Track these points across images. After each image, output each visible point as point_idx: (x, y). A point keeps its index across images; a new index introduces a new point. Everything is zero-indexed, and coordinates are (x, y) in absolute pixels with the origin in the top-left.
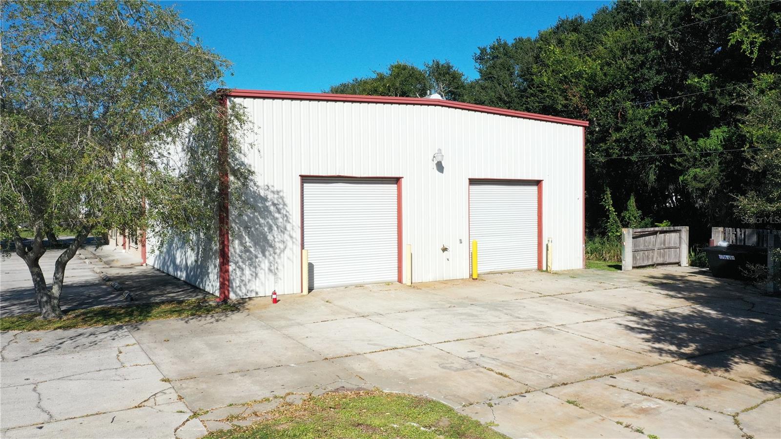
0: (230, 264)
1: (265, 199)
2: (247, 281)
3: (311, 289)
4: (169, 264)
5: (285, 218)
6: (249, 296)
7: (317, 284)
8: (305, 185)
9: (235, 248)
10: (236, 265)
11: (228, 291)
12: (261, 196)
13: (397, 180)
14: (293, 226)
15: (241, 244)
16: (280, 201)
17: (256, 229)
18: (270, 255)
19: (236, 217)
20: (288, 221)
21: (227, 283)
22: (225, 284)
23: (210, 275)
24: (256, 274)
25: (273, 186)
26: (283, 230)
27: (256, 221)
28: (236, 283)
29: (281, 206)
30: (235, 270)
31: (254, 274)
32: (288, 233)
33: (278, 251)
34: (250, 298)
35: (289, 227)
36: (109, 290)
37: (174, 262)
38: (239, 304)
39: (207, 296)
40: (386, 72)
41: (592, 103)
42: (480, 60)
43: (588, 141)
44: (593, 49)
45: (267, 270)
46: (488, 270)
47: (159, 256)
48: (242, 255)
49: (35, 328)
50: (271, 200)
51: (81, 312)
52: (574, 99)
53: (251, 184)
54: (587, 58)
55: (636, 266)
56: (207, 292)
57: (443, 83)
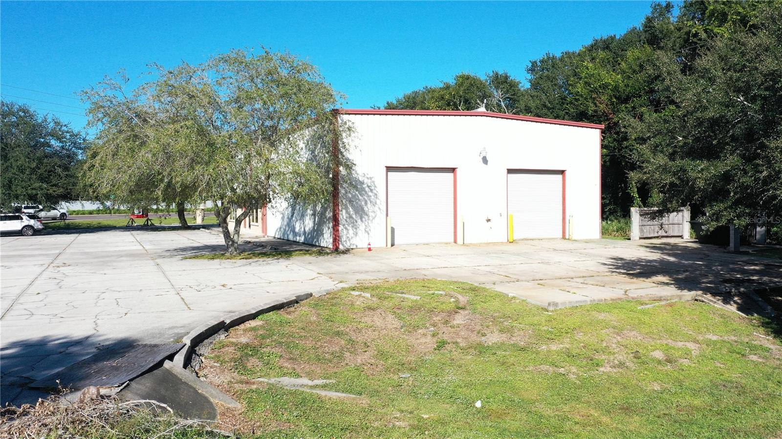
0: (340, 225)
1: (362, 183)
2: (350, 237)
3: (393, 245)
4: (289, 233)
5: (375, 196)
6: (352, 248)
7: (396, 242)
8: (389, 173)
9: (343, 215)
10: (343, 226)
11: (339, 244)
12: (359, 180)
13: (453, 170)
14: (381, 201)
15: (347, 212)
16: (373, 184)
17: (357, 203)
18: (366, 221)
19: (344, 194)
20: (377, 198)
21: (338, 238)
22: (336, 239)
23: (325, 235)
24: (357, 233)
25: (367, 174)
26: (375, 204)
27: (357, 197)
28: (344, 239)
29: (373, 188)
30: (343, 229)
31: (355, 233)
32: (378, 206)
33: (371, 218)
34: (352, 249)
35: (378, 202)
36: (254, 246)
37: (293, 231)
38: (346, 251)
39: (323, 249)
40: (452, 81)
41: (616, 109)
42: (532, 71)
43: (615, 140)
44: (619, 64)
45: (364, 230)
46: (522, 237)
47: (280, 228)
48: (348, 220)
49: (228, 259)
50: (366, 183)
51: (250, 253)
52: (601, 106)
53: (353, 172)
54: (612, 73)
55: (643, 237)
56: (322, 247)
57: (502, 91)
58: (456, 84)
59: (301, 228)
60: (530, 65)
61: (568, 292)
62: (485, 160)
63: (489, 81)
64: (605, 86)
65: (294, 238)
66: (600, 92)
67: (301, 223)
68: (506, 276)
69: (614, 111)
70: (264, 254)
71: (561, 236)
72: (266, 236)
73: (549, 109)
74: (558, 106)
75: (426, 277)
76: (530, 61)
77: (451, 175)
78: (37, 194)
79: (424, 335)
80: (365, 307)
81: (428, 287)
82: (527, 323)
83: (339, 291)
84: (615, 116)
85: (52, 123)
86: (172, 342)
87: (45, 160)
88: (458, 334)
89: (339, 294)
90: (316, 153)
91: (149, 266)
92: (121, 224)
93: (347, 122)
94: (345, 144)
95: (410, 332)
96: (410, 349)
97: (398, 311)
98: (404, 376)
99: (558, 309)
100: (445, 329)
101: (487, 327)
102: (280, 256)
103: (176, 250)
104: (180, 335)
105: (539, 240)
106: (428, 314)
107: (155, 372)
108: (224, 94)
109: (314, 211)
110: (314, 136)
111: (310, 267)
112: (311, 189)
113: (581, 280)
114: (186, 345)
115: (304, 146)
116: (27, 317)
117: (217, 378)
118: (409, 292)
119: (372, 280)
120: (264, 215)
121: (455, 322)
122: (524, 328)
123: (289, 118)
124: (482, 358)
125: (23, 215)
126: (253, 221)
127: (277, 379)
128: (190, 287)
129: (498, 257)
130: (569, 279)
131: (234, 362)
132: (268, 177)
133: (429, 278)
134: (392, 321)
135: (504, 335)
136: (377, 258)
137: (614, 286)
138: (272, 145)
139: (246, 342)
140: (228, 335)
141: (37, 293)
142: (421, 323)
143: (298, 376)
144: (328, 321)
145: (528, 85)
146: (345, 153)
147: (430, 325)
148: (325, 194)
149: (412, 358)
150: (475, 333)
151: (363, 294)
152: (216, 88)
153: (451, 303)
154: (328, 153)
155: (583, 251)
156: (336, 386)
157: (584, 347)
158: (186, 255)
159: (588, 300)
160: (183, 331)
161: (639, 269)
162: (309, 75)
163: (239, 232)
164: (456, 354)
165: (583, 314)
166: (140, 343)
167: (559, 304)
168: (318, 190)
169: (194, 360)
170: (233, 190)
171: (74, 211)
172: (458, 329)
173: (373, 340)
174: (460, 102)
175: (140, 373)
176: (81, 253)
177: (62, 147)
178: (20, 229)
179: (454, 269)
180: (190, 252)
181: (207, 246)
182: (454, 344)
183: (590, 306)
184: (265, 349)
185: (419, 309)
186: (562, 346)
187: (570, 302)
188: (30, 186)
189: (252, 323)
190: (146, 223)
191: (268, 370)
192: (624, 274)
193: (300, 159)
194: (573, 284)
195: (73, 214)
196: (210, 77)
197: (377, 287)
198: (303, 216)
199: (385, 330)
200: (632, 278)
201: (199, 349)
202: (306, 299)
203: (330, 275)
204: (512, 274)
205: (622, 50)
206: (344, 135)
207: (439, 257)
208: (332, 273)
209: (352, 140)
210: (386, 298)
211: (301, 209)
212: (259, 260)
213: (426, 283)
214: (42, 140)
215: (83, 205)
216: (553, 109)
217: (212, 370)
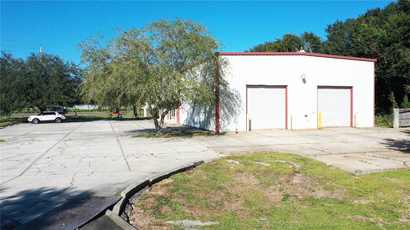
0: (220, 119)
1: (233, 94)
2: (226, 125)
3: (250, 130)
4: (191, 122)
5: (240, 102)
7: (252, 129)
8: (248, 89)
9: (221, 113)
10: (222, 119)
11: (219, 129)
12: (231, 93)
13: (285, 87)
14: (243, 105)
15: (224, 111)
16: (238, 95)
17: (229, 106)
18: (234, 116)
19: (222, 101)
20: (241, 103)
21: (218, 126)
23: (211, 124)
24: (229, 123)
25: (235, 89)
26: (239, 106)
27: (229, 102)
28: (222, 126)
29: (239, 97)
30: (221, 121)
32: (241, 107)
33: (237, 114)
34: (227, 132)
35: (242, 105)
36: (172, 130)
37: (194, 121)
38: (224, 133)
39: (210, 132)
40: (281, 38)
41: (382, 50)
42: (328, 31)
43: (381, 68)
44: (384, 24)
45: (233, 121)
46: (326, 126)
47: (187, 120)
48: (224, 115)
49: (157, 137)
50: (235, 94)
51: (169, 134)
52: (373, 49)
53: (228, 88)
54: (380, 29)
55: (401, 126)
56: (209, 131)
57: (310, 43)
58: (284, 40)
59: (198, 120)
60: (327, 27)
61: (365, 162)
62: (304, 81)
63: (302, 38)
64: (376, 37)
65: (194, 125)
66: (372, 41)
67: (198, 117)
68: (322, 151)
69: (381, 51)
70: (177, 135)
71: (350, 125)
72: (179, 124)
73: (340, 51)
74: (346, 50)
75: (272, 151)
76: (327, 25)
77: (284, 89)
78: (63, 102)
79: (274, 190)
80: (236, 171)
81: (274, 157)
82: (342, 184)
83: (220, 159)
84: (382, 55)
85: (71, 65)
86: (114, 195)
87: (67, 84)
88: (296, 189)
89: (220, 161)
90: (206, 77)
91: (113, 141)
92: (106, 117)
93: (224, 59)
94: (223, 72)
95: (265, 188)
96: (265, 199)
97: (257, 174)
98: (263, 219)
99: (362, 174)
100: (287, 186)
101: (316, 186)
102: (186, 136)
103: (130, 131)
104: (120, 190)
105: (337, 127)
106: (276, 176)
107: (98, 219)
108: (155, 45)
109: (205, 110)
110: (205, 67)
111: (203, 143)
112: (204, 98)
113: (371, 154)
114: (122, 198)
115: (199, 73)
116: (37, 173)
117: (141, 221)
118: (263, 161)
119: (240, 152)
120: (178, 113)
121: (294, 182)
122: (340, 187)
123: (191, 57)
124: (315, 208)
125: (56, 112)
126: (172, 116)
127: (181, 222)
128: (133, 155)
129: (314, 138)
130: (364, 154)
131: (153, 209)
132: (179, 91)
133: (274, 151)
134: (253, 181)
135: (327, 192)
136: (241, 138)
137: (395, 159)
138: (182, 72)
139: (162, 195)
140: (150, 189)
141: (48, 157)
142: (272, 182)
143: (194, 219)
144: (213, 179)
145: (326, 39)
146: (223, 77)
147: (278, 183)
148: (212, 100)
149: (268, 206)
150: (308, 189)
151: (235, 162)
152: (150, 41)
153: (290, 169)
154: (213, 77)
155: (366, 135)
156: (219, 227)
157: (385, 203)
158: (135, 135)
159: (382, 169)
160: (123, 187)
161: (406, 147)
162: (202, 32)
163: (163, 122)
164: (296, 204)
165: (380, 179)
166: (94, 195)
167: (363, 171)
168: (208, 98)
169: (127, 208)
170: (159, 98)
171: (84, 110)
172: (296, 186)
173: (242, 193)
174: (286, 50)
175: (88, 221)
176: (81, 133)
177: (76, 77)
178: (54, 119)
179: (288, 145)
180: (137, 133)
181: (147, 129)
182: (294, 197)
183: (384, 173)
184: (173, 200)
185: (270, 172)
186: (369, 201)
187: (370, 170)
188: (59, 98)
189: (167, 181)
190: (118, 116)
191: (175, 215)
192: (398, 150)
193: (198, 81)
194: (366, 157)
195: (83, 112)
196: (147, 35)
197: (243, 157)
198: (199, 113)
199: (249, 186)
200: (405, 153)
201: (131, 200)
202: (200, 164)
203: (214, 148)
204: (325, 149)
205: (386, 16)
206: (222, 66)
207: (278, 138)
208: (216, 147)
209: (227, 69)
210: (249, 164)
211: (198, 109)
212: (175, 138)
213: (273, 155)
214: (66, 73)
215: (89, 107)
216: (342, 51)
217: (138, 215)
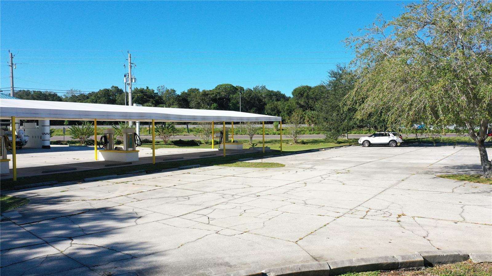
125: (390, 133)
128: (368, 211)
178: (388, 142)
202: (451, 262)
